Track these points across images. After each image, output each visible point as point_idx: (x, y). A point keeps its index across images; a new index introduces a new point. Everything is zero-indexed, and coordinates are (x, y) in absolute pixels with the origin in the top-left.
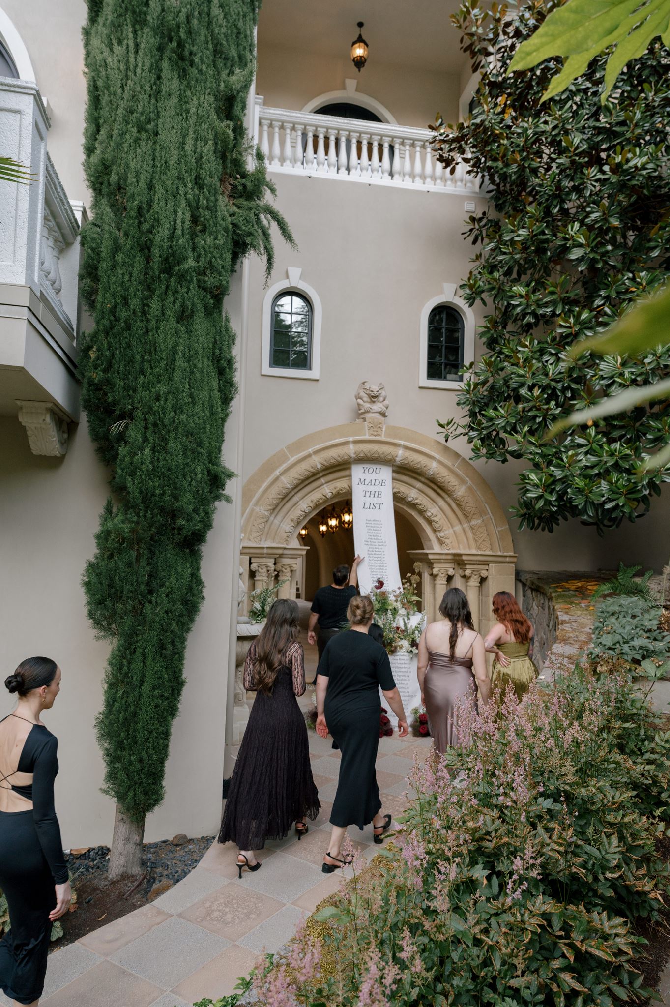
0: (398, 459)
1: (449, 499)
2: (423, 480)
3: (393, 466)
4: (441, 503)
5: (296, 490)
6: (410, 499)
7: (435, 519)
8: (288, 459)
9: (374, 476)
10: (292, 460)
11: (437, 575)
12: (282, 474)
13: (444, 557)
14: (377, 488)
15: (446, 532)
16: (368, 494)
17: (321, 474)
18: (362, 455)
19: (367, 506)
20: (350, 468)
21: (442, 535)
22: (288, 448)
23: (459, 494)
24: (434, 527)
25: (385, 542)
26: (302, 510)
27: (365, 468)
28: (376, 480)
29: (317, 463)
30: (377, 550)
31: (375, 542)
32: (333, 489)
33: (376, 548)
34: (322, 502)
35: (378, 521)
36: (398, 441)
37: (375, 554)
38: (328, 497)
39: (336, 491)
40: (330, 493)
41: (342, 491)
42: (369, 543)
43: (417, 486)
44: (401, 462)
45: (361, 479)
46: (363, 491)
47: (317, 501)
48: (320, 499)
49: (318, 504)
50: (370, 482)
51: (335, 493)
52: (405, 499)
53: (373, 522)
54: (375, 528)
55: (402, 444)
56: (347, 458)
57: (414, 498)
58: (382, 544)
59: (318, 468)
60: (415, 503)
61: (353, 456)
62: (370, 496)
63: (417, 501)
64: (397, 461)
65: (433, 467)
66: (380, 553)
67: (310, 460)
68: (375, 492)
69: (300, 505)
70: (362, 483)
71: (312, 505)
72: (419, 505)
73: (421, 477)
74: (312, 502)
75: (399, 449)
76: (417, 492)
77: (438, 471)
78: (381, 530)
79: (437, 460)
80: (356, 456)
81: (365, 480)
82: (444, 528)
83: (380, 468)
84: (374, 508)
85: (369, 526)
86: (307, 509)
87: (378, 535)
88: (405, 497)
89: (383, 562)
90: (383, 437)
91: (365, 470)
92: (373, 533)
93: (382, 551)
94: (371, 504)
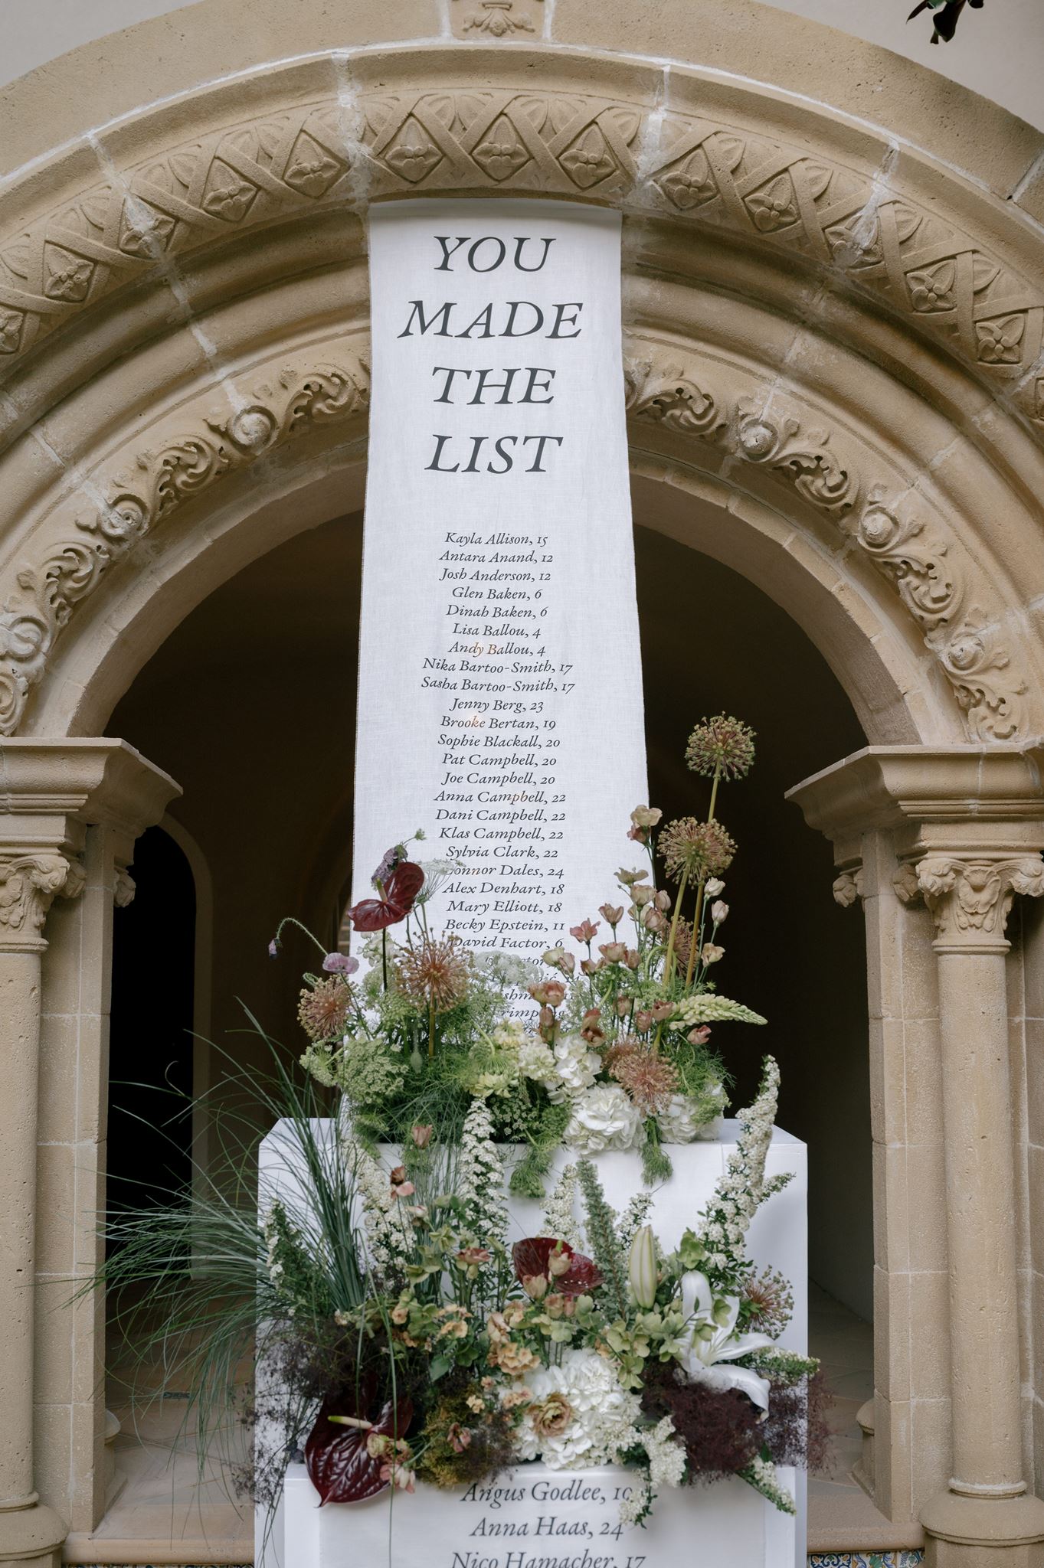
0: (645, 162)
1: (989, 420)
2: (821, 306)
3: (626, 223)
6: (752, 438)
7: (916, 551)
9: (503, 287)
11: (945, 898)
13: (979, 778)
14: (525, 352)
15: (989, 630)
16: (465, 389)
17: (181, 294)
18: (413, 142)
19: (457, 452)
21: (966, 646)
24: (911, 604)
25: (565, 668)
26: (84, 522)
27: (451, 244)
28: (515, 305)
29: (130, 204)
30: (505, 715)
31: (498, 670)
32: (265, 388)
33: (499, 705)
34: (212, 477)
35: (525, 540)
36: (639, 53)
37: (490, 741)
38: (243, 439)
39: (288, 401)
40: (256, 416)
41: (330, 401)
42: (457, 677)
43: (791, 357)
44: (665, 177)
45: (419, 305)
46: (436, 369)
47: (175, 461)
48: (193, 449)
49: (184, 483)
50: (483, 320)
51: (287, 415)
52: (725, 442)
53: (489, 551)
54: (500, 586)
55: (667, 69)
56: (316, 164)
57: (780, 427)
58: (544, 676)
59: (135, 237)
60: (787, 463)
61: (358, 151)
62: (477, 400)
63: (793, 448)
64: (640, 175)
65: (872, 203)
66: (525, 734)
67: (86, 186)
68: (511, 373)
69: (71, 490)
70: (424, 328)
71: (143, 488)
72: (808, 471)
73: (804, 292)
74: (143, 468)
75: (649, 99)
76: (793, 394)
77: (901, 225)
78: (538, 594)
79: (895, 162)
80: (380, 154)
81: (447, 307)
82: (973, 605)
83: (548, 241)
84: (500, 464)
85: (462, 574)
86: (113, 517)
87: (516, 623)
88: (722, 426)
89: (541, 788)
90: (547, 33)
91: (447, 255)
92: (484, 613)
93: (539, 719)
94: (478, 441)
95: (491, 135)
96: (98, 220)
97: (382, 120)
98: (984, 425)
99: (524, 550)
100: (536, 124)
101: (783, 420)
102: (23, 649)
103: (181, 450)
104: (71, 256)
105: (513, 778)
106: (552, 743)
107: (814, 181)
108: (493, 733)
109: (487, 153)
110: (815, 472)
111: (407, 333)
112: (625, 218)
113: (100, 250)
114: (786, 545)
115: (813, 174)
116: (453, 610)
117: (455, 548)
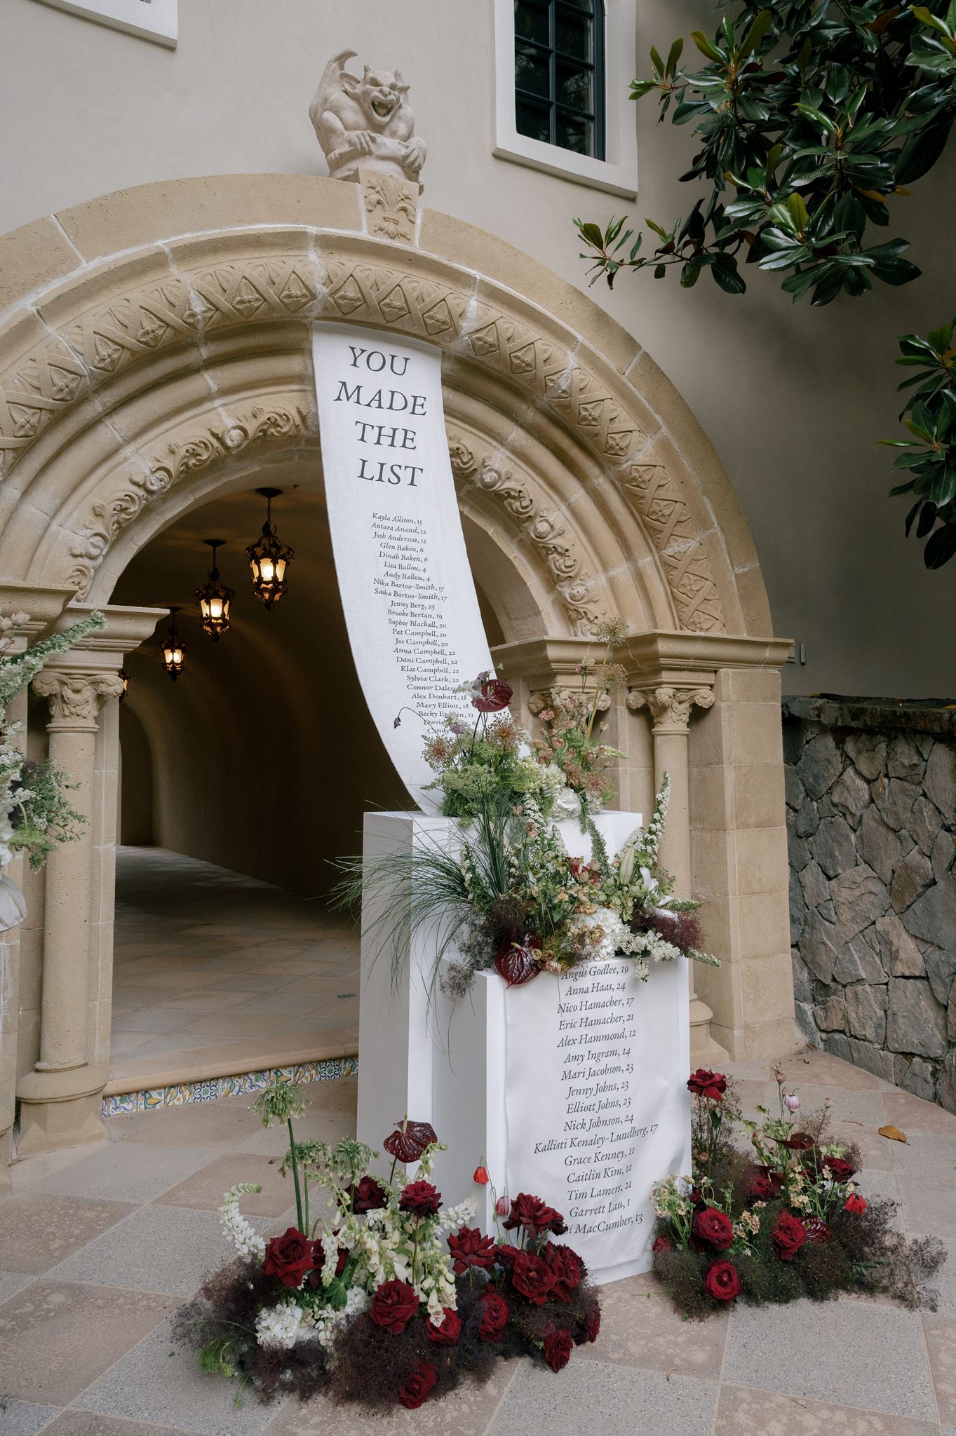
0: (467, 326)
1: (601, 482)
2: (530, 415)
3: (445, 356)
4: (577, 494)
5: (110, 397)
6: (489, 477)
7: (558, 541)
8: (70, 262)
9: (386, 381)
10: (89, 267)
12: (50, 311)
14: (401, 420)
15: (590, 583)
16: (371, 435)
17: (204, 352)
18: (351, 291)
19: (372, 470)
20: (302, 349)
21: (578, 591)
22: (68, 217)
23: (640, 458)
24: (553, 567)
25: (442, 589)
26: (136, 479)
27: (358, 352)
28: (393, 393)
29: (192, 293)
30: (417, 611)
31: (409, 587)
32: (245, 416)
33: (413, 605)
34: (208, 462)
35: (411, 521)
36: (461, 265)
37: (412, 624)
38: (230, 443)
39: (257, 425)
40: (238, 431)
41: (279, 429)
42: (390, 589)
43: (511, 438)
44: (474, 336)
45: (344, 384)
46: (357, 422)
47: (191, 451)
48: (202, 445)
49: (194, 464)
50: (377, 398)
51: (255, 433)
52: (473, 478)
53: (395, 525)
54: (403, 544)
55: (478, 278)
56: (299, 293)
57: (503, 474)
58: (432, 592)
59: (193, 315)
60: (503, 492)
61: (322, 290)
62: (378, 443)
63: (507, 485)
64: (463, 332)
65: (570, 367)
66: (429, 621)
67: (160, 276)
68: (394, 430)
69: (126, 459)
70: (348, 398)
71: (172, 464)
72: (514, 497)
73: (524, 407)
74: (172, 452)
75: (468, 292)
76: (508, 457)
77: (582, 380)
78: (422, 550)
79: (579, 347)
80: (332, 294)
81: (359, 388)
82: (584, 571)
83: (406, 359)
84: (394, 480)
85: (383, 536)
86: (153, 479)
87: (414, 564)
88: (475, 469)
89: (442, 648)
90: (417, 243)
91: (356, 358)
92: (397, 557)
93: (434, 613)
94: (382, 465)
95: (392, 295)
96: (173, 300)
97: (336, 275)
98: (599, 484)
99: (412, 526)
100: (415, 295)
101: (504, 471)
102: (94, 552)
103: (196, 445)
104: (155, 319)
105: (428, 642)
106: (443, 626)
107: (545, 351)
108: (413, 619)
109: (388, 305)
110: (518, 498)
111: (339, 399)
112: (444, 353)
113: (172, 319)
114: (490, 533)
115: (545, 347)
116: (382, 554)
117: (378, 522)
